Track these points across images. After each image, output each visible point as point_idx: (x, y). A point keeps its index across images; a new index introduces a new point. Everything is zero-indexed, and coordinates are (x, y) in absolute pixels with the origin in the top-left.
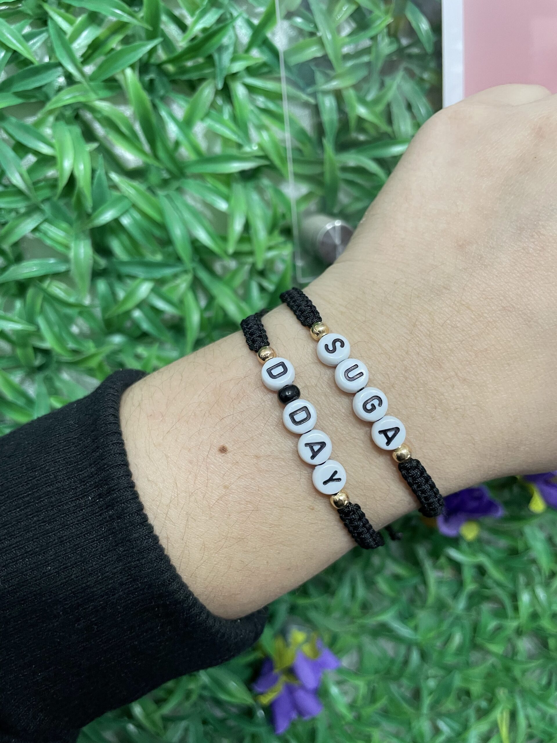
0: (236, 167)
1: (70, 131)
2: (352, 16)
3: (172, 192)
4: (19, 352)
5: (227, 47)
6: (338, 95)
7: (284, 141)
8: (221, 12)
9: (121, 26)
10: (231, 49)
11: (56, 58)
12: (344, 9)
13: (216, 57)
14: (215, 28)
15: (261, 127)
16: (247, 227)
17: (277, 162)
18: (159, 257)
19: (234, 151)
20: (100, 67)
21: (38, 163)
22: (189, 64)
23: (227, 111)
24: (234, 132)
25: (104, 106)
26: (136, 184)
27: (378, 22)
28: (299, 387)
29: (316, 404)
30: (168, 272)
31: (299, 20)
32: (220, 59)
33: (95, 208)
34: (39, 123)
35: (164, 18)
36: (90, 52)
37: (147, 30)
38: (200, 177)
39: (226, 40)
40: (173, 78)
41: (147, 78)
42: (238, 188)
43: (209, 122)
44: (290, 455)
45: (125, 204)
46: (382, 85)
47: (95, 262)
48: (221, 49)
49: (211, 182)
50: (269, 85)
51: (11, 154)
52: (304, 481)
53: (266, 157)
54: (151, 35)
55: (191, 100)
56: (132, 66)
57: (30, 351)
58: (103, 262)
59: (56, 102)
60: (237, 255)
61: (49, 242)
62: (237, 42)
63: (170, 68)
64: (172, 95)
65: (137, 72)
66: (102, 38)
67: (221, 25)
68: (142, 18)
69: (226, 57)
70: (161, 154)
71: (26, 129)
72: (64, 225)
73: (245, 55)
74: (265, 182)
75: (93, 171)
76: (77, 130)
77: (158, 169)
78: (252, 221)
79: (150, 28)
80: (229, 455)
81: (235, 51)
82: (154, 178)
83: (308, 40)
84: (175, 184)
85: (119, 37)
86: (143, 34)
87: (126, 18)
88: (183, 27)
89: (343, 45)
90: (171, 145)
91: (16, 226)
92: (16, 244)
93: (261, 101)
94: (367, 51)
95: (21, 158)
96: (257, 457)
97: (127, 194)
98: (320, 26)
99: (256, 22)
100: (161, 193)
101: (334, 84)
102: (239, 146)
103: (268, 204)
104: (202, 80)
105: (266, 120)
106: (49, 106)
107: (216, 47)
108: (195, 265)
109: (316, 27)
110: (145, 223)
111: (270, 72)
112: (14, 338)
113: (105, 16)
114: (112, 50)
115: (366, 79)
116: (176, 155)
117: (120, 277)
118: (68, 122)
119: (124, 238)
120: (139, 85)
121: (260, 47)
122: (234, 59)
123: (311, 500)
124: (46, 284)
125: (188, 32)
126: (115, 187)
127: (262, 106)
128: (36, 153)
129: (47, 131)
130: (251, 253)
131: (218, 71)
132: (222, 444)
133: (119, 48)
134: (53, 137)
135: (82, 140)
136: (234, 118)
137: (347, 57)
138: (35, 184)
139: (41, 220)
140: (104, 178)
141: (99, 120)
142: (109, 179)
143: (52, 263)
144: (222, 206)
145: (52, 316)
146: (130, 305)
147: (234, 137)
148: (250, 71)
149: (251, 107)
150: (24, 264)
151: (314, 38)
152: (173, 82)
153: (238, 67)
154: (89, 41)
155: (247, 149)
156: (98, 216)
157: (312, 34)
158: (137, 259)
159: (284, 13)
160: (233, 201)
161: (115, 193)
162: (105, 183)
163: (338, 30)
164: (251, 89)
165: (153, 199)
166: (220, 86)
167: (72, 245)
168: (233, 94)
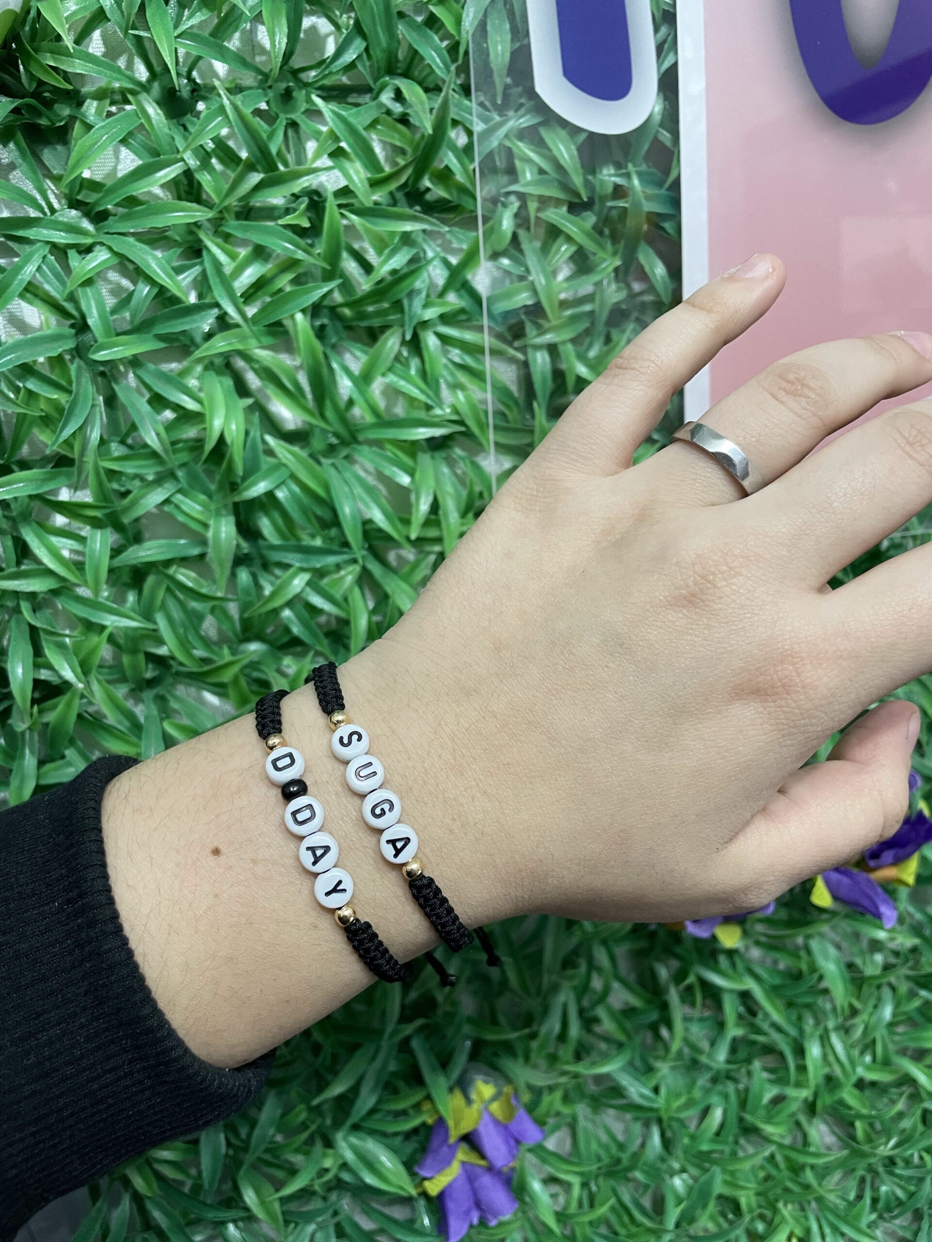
0: (423, 433)
1: (221, 384)
2: (572, 258)
3: (338, 461)
4: (126, 659)
5: (419, 292)
6: (553, 349)
7: (484, 402)
8: (414, 251)
9: (291, 264)
10: (424, 294)
11: (214, 298)
12: (563, 249)
13: (405, 302)
14: (405, 270)
15: (455, 386)
16: (435, 507)
17: (475, 429)
18: (318, 542)
19: (422, 414)
20: (263, 310)
21: (177, 420)
22: (370, 309)
23: (414, 364)
24: (422, 391)
25: (264, 355)
26: (296, 449)
27: (603, 265)
28: (308, 783)
29: (325, 804)
30: (331, 560)
31: (505, 262)
32: (410, 306)
33: (244, 478)
34: (184, 373)
35: (345, 255)
36: (251, 291)
37: (324, 269)
38: (378, 443)
39: (419, 283)
40: (349, 324)
41: (318, 323)
42: (425, 459)
43: (391, 378)
44: (292, 861)
45: (283, 473)
46: (608, 340)
47: (238, 546)
48: (411, 294)
49: (391, 451)
50: (469, 336)
51: (146, 408)
52: (306, 892)
53: (461, 423)
54: (328, 276)
55: (371, 351)
56: (303, 311)
57: (141, 658)
58: (246, 547)
59: (207, 349)
60: (419, 543)
61: (181, 518)
62: (432, 285)
63: (347, 312)
64: (346, 344)
65: (309, 317)
66: (269, 275)
67: (413, 267)
68: (319, 254)
69: (418, 302)
70: (329, 413)
71: (167, 378)
72: (203, 497)
73: (438, 300)
74: (458, 452)
75: (247, 433)
76: (229, 382)
77: (323, 430)
78: (440, 499)
79: (328, 267)
80: (222, 859)
81: (428, 296)
82: (317, 444)
83: (518, 285)
84: (344, 452)
85: (290, 276)
86: (318, 273)
87: (300, 255)
88: (367, 268)
89: (560, 292)
90: (342, 405)
91: (143, 496)
92: (137, 520)
93: (456, 354)
94: (589, 298)
95: (158, 412)
96: (254, 861)
97: (284, 461)
98: (532, 269)
99: (454, 261)
100: (325, 461)
101: (549, 338)
102: (429, 408)
103: (461, 480)
104: (384, 328)
105: (463, 378)
106: (198, 354)
107: (406, 292)
108: (365, 553)
109: (528, 271)
110: (305, 500)
111: (469, 320)
112: (121, 641)
113: (273, 250)
114: (280, 290)
115: (588, 332)
116: (348, 415)
117: (266, 566)
118: (219, 373)
119: (277, 515)
120: (311, 333)
121: (457, 291)
122: (426, 306)
123: (313, 917)
124: (171, 571)
125: (374, 274)
126: (270, 452)
127: (457, 360)
128: (177, 408)
129: (193, 383)
130: (439, 540)
131: (407, 319)
132: (215, 845)
133: (288, 289)
134: (200, 390)
135: (235, 396)
136: (423, 374)
137: (564, 304)
138: (173, 443)
139: (174, 491)
140: (259, 440)
141: (255, 371)
142: (264, 442)
143: (182, 545)
144: (405, 480)
145: (177, 614)
146: (278, 603)
147: (422, 398)
148: (444, 319)
149: (444, 361)
150: (147, 544)
151: (524, 283)
152: (349, 328)
153: (430, 314)
154: (253, 279)
155: (438, 411)
156: (247, 489)
157: (522, 278)
158: (293, 542)
159: (489, 253)
160: (417, 475)
161: (271, 460)
162: (260, 447)
163: (554, 273)
164: (444, 339)
165: (317, 467)
166: (408, 337)
167: (211, 522)
168: (423, 345)
